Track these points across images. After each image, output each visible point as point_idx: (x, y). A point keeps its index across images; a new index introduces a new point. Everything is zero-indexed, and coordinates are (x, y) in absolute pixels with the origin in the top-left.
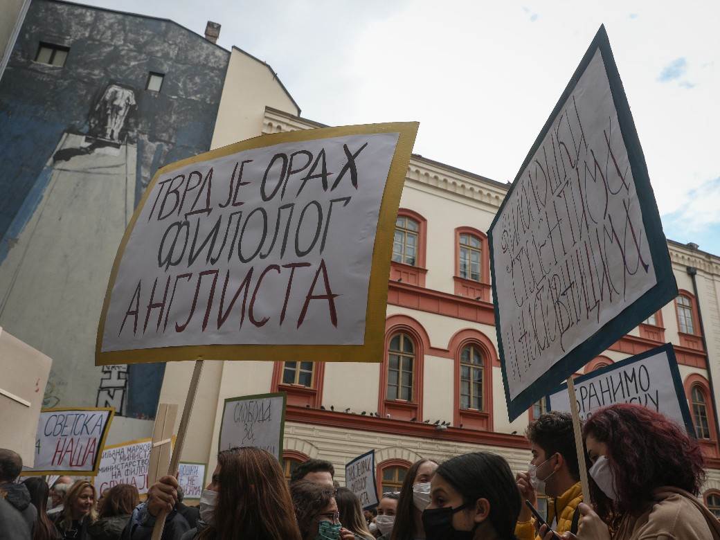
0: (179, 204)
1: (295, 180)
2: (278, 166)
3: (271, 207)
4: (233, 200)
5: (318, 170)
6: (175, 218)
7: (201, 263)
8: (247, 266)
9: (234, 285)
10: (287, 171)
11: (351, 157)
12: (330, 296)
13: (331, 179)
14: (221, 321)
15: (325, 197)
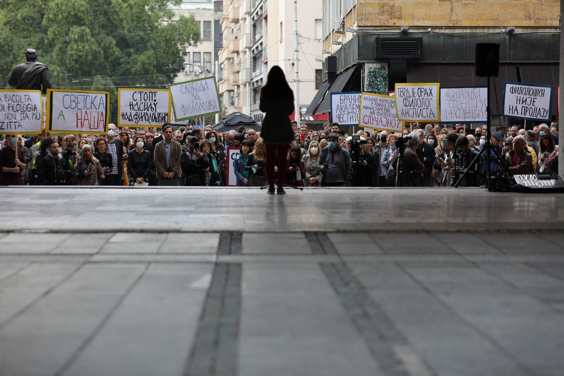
0: (404, 95)
1: (423, 94)
2: (419, 90)
3: (421, 98)
4: (413, 96)
5: (426, 93)
6: (404, 97)
7: (412, 107)
8: (420, 108)
9: (419, 111)
10: (421, 92)
11: (431, 91)
12: (433, 114)
13: (429, 94)
14: (419, 117)
15: (429, 98)
